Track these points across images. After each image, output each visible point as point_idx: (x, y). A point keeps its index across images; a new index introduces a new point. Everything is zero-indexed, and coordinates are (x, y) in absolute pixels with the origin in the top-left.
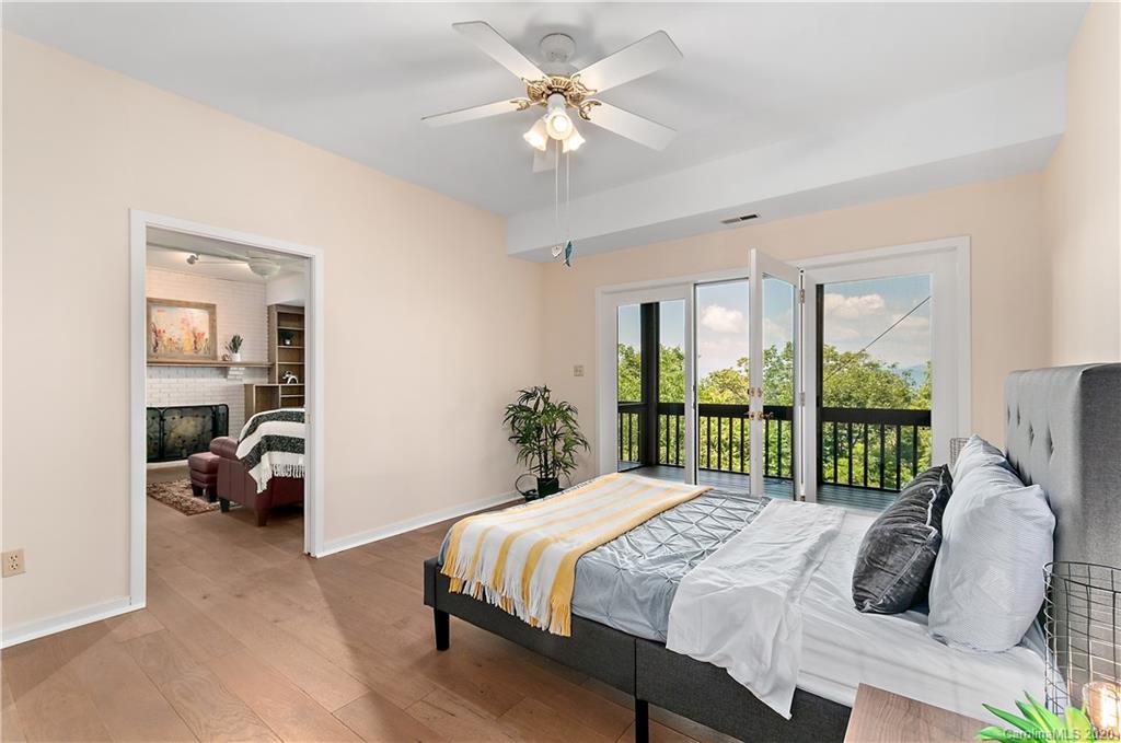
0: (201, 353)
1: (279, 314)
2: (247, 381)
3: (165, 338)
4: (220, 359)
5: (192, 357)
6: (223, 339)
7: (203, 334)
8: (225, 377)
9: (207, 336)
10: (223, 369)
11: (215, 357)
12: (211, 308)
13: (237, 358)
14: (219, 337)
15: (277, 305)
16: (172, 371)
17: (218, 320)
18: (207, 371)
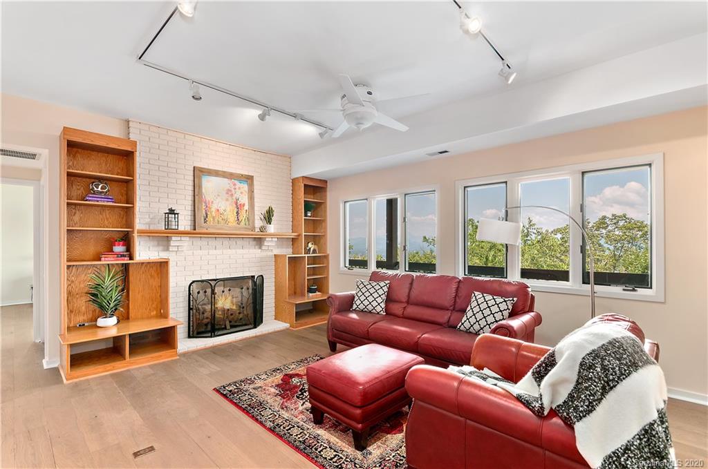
0: (243, 224)
1: (305, 185)
2: (277, 251)
3: (213, 209)
4: (257, 230)
5: (236, 228)
6: (260, 210)
7: (244, 205)
8: (260, 248)
9: (246, 207)
10: (259, 241)
11: (253, 228)
12: (249, 179)
13: (271, 229)
14: (256, 208)
15: (305, 178)
16: (218, 243)
17: (255, 191)
18: (245, 242)
